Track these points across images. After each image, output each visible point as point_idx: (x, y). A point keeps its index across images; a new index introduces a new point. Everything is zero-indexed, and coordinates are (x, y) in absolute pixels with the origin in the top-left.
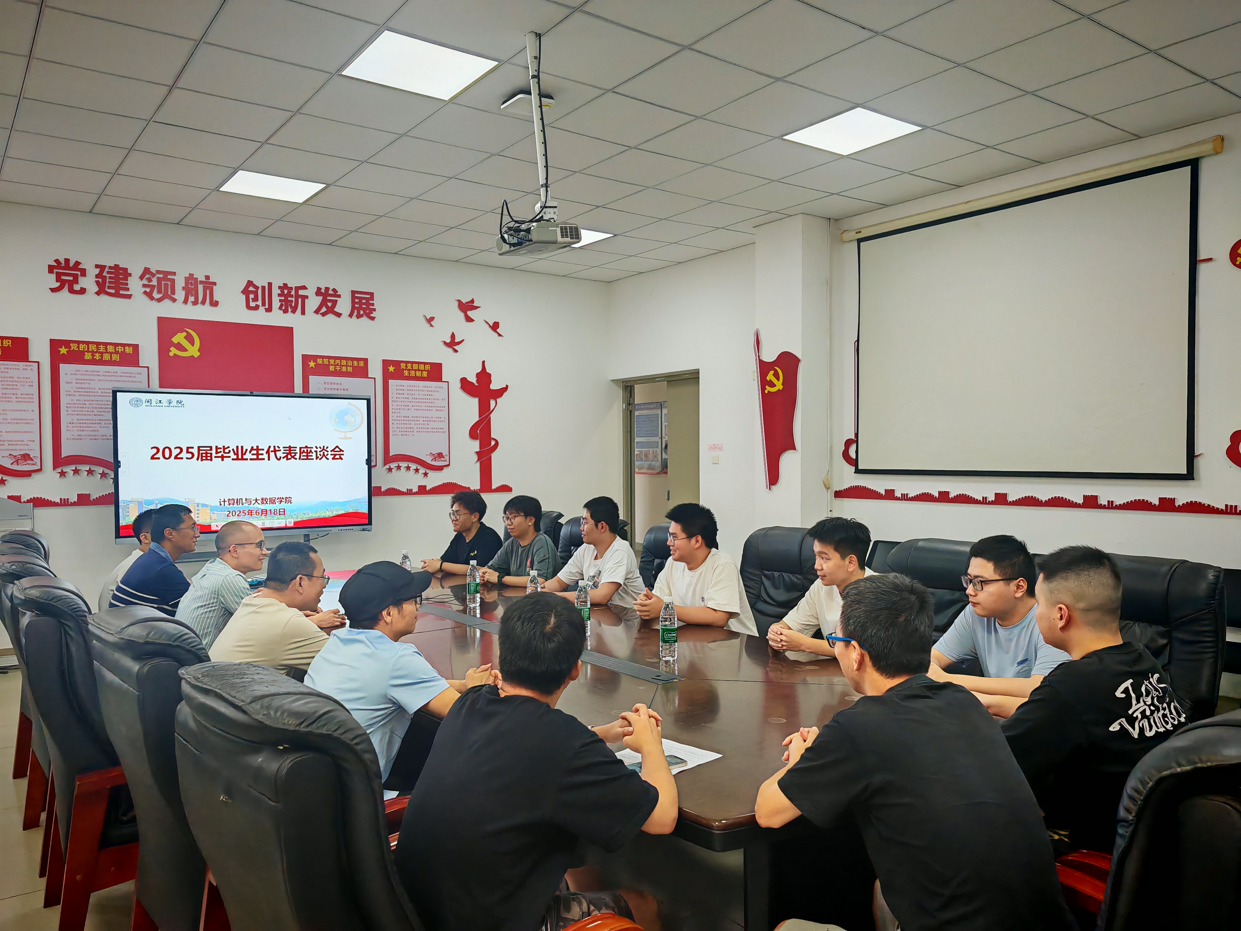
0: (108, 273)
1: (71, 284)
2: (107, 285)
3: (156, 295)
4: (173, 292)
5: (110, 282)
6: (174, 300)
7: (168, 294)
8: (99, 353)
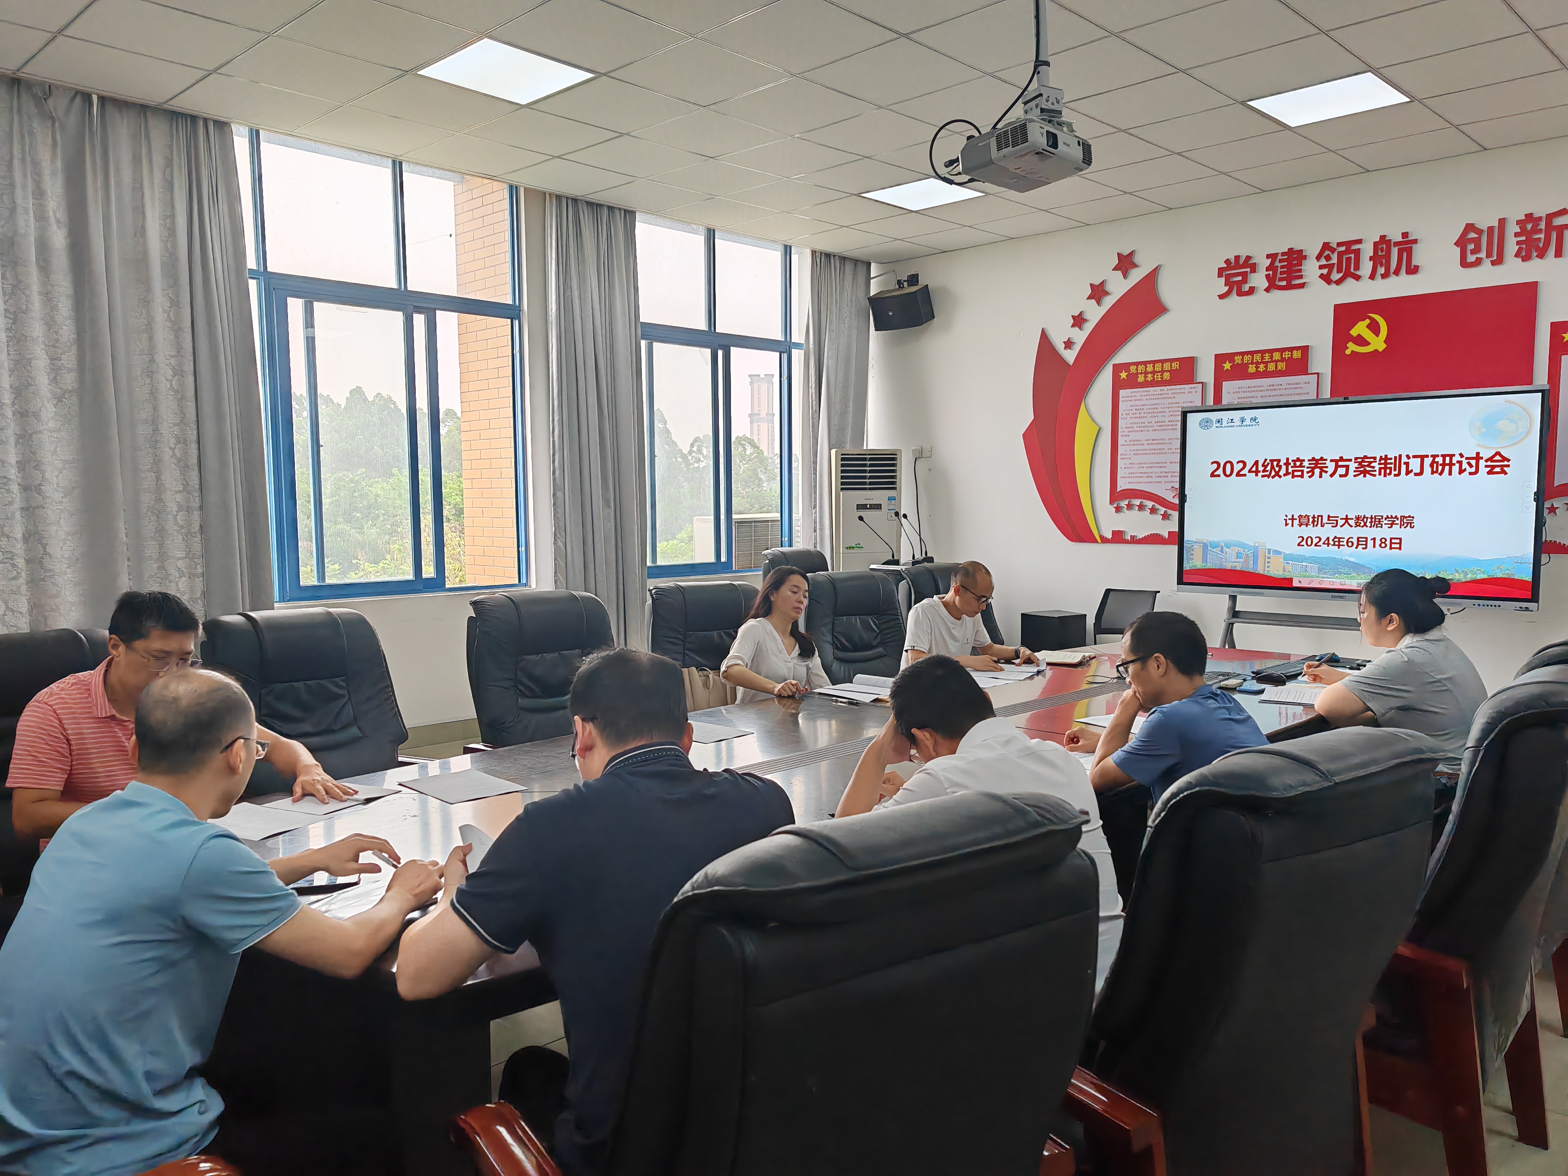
0: (1281, 261)
1: (1239, 284)
2: (1279, 276)
3: (1336, 276)
4: (1357, 268)
5: (1282, 273)
6: (1357, 278)
7: (1350, 272)
8: (1264, 363)
